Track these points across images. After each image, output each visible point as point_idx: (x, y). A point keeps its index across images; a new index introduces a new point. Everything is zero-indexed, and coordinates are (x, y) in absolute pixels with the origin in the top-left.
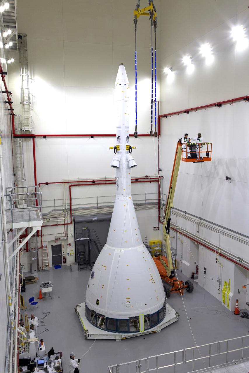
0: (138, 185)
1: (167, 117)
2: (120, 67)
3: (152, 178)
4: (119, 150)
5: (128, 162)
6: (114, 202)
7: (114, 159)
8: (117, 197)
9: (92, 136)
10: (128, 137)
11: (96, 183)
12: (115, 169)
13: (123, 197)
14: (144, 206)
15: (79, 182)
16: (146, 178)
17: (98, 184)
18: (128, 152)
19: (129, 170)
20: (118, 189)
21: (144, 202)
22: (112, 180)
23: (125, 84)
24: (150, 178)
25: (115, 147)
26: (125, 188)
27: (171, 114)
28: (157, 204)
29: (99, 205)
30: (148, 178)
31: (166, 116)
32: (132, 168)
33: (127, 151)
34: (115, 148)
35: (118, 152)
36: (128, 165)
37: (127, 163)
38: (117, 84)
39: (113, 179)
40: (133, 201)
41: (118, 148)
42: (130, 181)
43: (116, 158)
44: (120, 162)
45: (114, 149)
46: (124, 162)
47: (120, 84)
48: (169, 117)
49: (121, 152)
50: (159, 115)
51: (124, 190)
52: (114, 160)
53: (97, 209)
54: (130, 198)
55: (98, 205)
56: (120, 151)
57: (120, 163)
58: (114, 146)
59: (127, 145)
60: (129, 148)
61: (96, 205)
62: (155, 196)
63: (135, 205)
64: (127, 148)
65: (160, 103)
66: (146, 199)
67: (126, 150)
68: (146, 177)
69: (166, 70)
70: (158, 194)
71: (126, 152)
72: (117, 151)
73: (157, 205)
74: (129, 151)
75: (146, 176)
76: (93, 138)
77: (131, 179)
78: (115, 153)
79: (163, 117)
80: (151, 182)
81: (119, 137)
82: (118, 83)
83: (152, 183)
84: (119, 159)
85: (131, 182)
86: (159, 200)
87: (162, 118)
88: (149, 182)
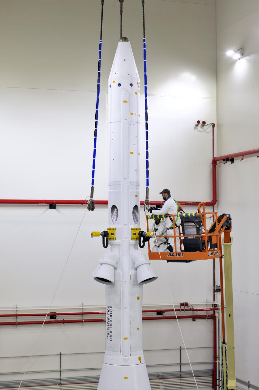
0: (162, 327)
1: (232, 161)
2: (121, 45)
3: (197, 310)
4: (114, 239)
5: (136, 269)
6: (100, 369)
7: (101, 261)
8: (108, 357)
9: (52, 205)
10: (136, 207)
11: (59, 318)
12: (103, 286)
13: (121, 357)
14: (177, 380)
15: (16, 316)
16: (183, 310)
17: (64, 322)
18: (135, 245)
19: (137, 289)
20: (109, 335)
21: (177, 369)
22: (98, 313)
23: (131, 85)
24: (194, 310)
25: (105, 232)
26: (126, 334)
27: (243, 155)
28: (211, 374)
29: (65, 375)
30: (187, 310)
31: (230, 159)
32: (145, 285)
33: (133, 242)
34: (105, 234)
35: (111, 245)
36: (136, 276)
37: (132, 272)
38: (113, 84)
39: (100, 311)
40: (148, 366)
41: (112, 234)
42: (140, 315)
43: (106, 260)
44: (115, 269)
45: (101, 237)
46: (127, 272)
47: (119, 85)
48: (237, 161)
49: (119, 245)
50: (215, 156)
51: (125, 339)
52: (101, 264)
53: (60, 384)
54: (140, 359)
55: (62, 376)
56: (117, 241)
57: (118, 271)
58: (101, 230)
59: (133, 227)
60: (137, 236)
61: (57, 376)
62: (206, 356)
63: (152, 377)
64: (134, 234)
65: (215, 128)
66: (182, 362)
67: (133, 239)
68: (183, 307)
69: (231, 53)
70: (212, 350)
71: (131, 245)
72: (110, 242)
73: (210, 379)
74: (138, 242)
75: (182, 305)
76: (54, 208)
77: (143, 312)
78: (106, 247)
79: (224, 160)
80: (194, 318)
81: (114, 207)
82: (114, 82)
83: (198, 321)
84: (114, 263)
85: (144, 319)
86: (215, 364)
87: (222, 164)
88: (191, 319)
